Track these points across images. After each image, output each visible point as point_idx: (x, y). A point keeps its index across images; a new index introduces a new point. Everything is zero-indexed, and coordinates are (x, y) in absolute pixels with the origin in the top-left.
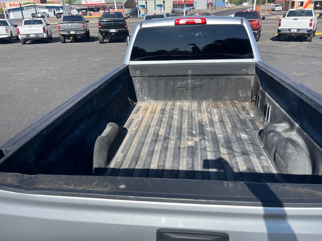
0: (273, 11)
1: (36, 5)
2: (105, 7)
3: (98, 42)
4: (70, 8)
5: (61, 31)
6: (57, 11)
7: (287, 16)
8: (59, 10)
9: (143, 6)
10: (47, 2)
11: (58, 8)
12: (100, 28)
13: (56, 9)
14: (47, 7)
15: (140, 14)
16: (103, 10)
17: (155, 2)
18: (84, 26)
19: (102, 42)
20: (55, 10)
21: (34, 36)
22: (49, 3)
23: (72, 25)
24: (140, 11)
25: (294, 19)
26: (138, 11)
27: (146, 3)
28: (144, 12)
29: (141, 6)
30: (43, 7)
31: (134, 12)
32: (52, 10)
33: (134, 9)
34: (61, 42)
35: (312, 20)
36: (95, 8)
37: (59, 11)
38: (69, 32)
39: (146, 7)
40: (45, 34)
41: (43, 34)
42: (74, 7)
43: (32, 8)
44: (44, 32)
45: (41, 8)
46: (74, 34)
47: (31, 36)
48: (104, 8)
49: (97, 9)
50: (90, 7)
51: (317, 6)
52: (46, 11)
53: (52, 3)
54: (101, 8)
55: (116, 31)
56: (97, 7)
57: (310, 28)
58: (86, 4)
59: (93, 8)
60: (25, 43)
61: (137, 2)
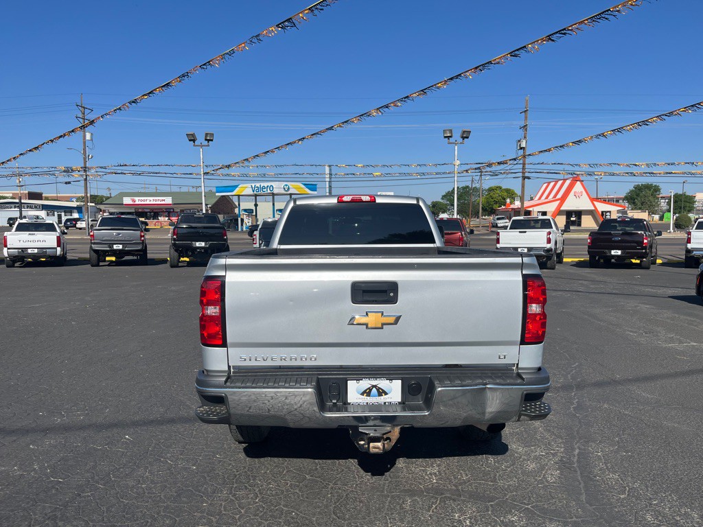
0: (493, 227)
1: (23, 201)
2: (172, 210)
3: (168, 265)
4: (96, 210)
5: (95, 243)
6: (65, 215)
7: (510, 229)
8: (71, 213)
9: (249, 212)
10: (44, 198)
11: (69, 210)
12: (174, 240)
13: (65, 212)
14: (44, 207)
15: (242, 225)
16: (167, 217)
17: (274, 204)
18: (141, 236)
19: (175, 265)
20: (63, 214)
21: (36, 251)
22: (47, 199)
23: (119, 234)
24: (242, 220)
25: (520, 232)
26: (239, 219)
27: (256, 205)
28: (250, 221)
29: (245, 210)
30: (36, 207)
31: (231, 220)
32: (56, 213)
33: (231, 217)
34: (89, 265)
35: (549, 233)
36: (150, 212)
37: (71, 215)
38: (111, 245)
39: (254, 214)
40: (59, 249)
41: (56, 248)
42: (105, 209)
43: (11, 208)
44: (59, 245)
45: (31, 207)
46: (119, 250)
47: (29, 251)
48: (169, 213)
49: (155, 213)
50: (140, 210)
51: (572, 219)
52: (43, 214)
53: (55, 200)
54: (163, 212)
55: (206, 244)
56: (154, 211)
57: (548, 246)
58: (132, 203)
59: (147, 213)
60: (13, 266)
61: (237, 204)
